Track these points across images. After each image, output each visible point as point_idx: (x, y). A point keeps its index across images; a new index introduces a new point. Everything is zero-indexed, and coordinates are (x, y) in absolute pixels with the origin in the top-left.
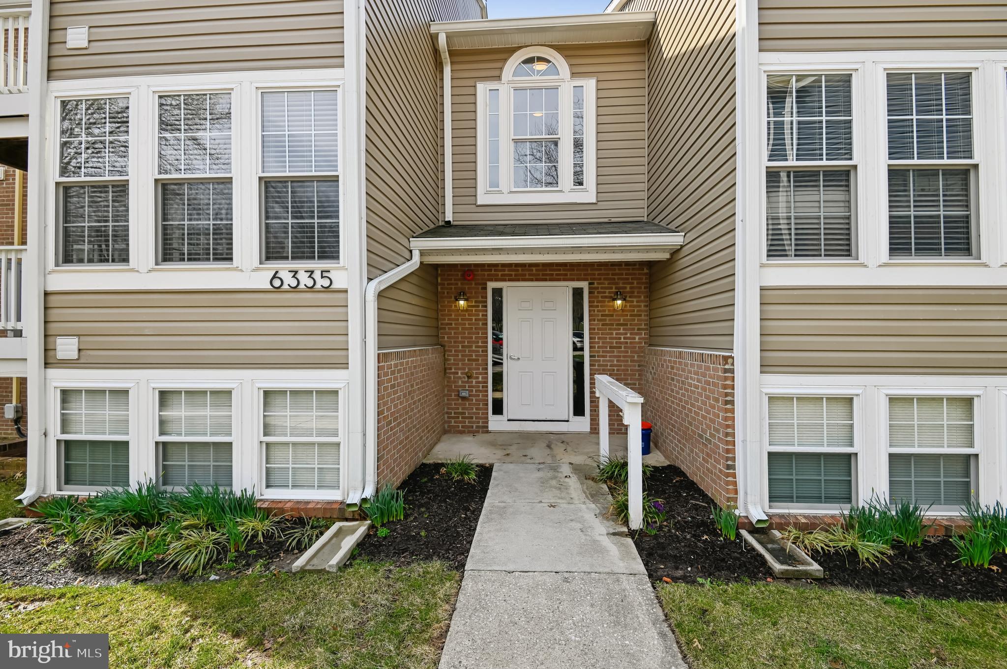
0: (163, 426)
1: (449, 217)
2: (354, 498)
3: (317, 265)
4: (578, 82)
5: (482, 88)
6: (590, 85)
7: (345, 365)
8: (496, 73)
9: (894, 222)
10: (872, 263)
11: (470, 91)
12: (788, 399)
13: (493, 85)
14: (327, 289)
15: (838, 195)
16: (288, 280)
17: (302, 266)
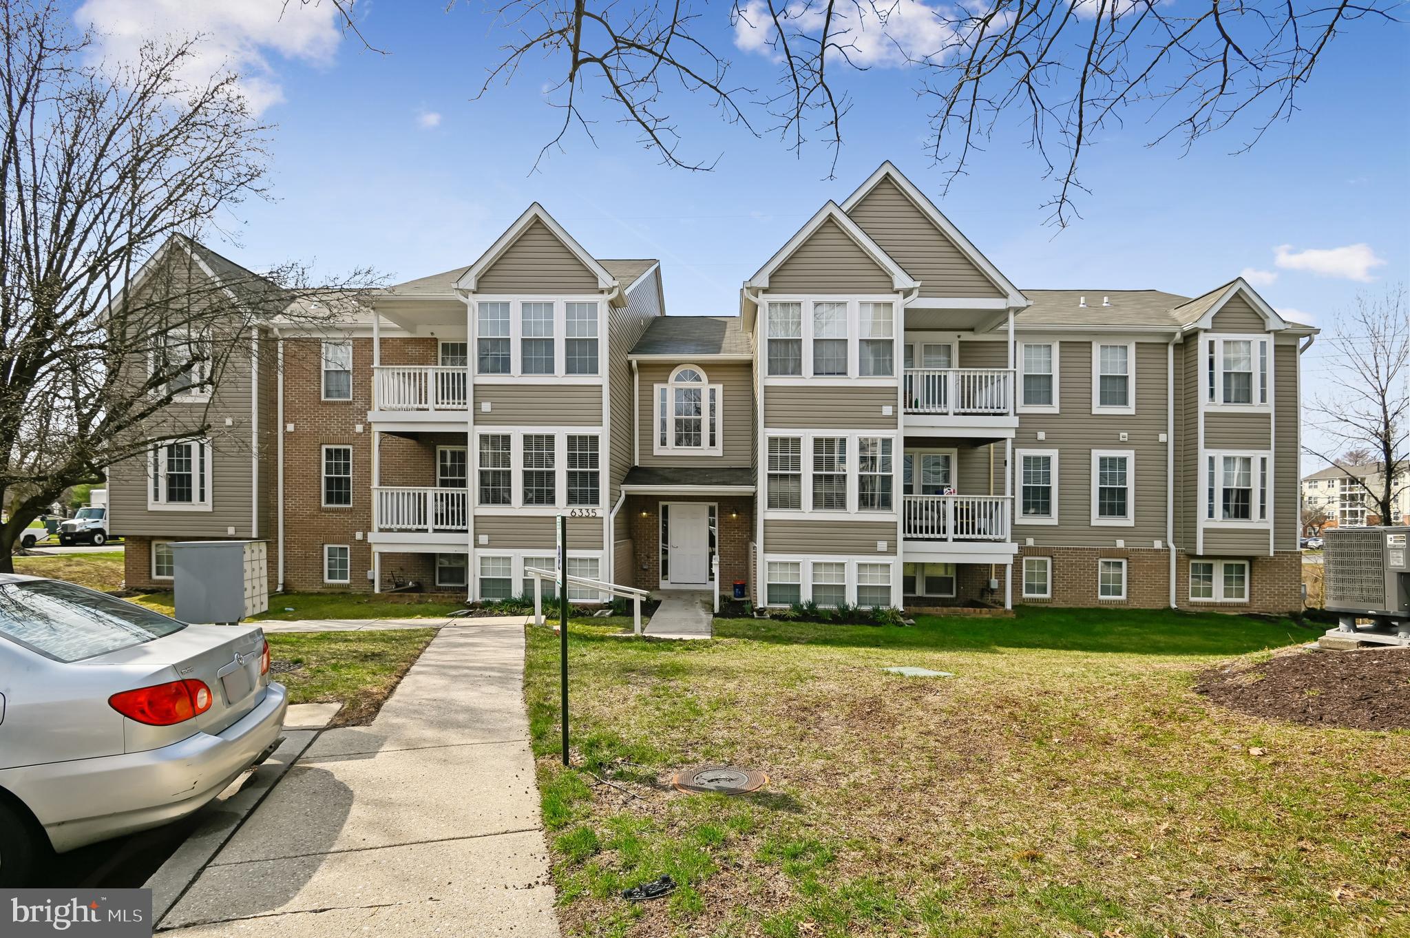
0: (525, 573)
1: (637, 464)
2: (607, 601)
3: (590, 507)
4: (713, 386)
5: (657, 388)
6: (719, 388)
7: (602, 548)
8: (665, 378)
9: (815, 495)
10: (807, 511)
11: (650, 388)
12: (776, 563)
13: (663, 386)
14: (594, 517)
15: (796, 484)
16: (578, 513)
17: (584, 507)
